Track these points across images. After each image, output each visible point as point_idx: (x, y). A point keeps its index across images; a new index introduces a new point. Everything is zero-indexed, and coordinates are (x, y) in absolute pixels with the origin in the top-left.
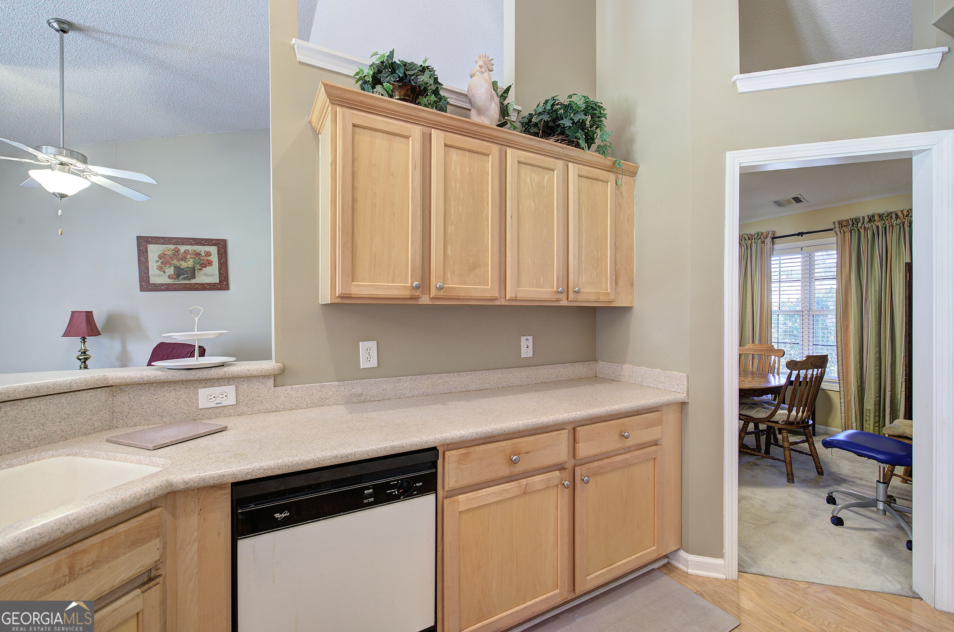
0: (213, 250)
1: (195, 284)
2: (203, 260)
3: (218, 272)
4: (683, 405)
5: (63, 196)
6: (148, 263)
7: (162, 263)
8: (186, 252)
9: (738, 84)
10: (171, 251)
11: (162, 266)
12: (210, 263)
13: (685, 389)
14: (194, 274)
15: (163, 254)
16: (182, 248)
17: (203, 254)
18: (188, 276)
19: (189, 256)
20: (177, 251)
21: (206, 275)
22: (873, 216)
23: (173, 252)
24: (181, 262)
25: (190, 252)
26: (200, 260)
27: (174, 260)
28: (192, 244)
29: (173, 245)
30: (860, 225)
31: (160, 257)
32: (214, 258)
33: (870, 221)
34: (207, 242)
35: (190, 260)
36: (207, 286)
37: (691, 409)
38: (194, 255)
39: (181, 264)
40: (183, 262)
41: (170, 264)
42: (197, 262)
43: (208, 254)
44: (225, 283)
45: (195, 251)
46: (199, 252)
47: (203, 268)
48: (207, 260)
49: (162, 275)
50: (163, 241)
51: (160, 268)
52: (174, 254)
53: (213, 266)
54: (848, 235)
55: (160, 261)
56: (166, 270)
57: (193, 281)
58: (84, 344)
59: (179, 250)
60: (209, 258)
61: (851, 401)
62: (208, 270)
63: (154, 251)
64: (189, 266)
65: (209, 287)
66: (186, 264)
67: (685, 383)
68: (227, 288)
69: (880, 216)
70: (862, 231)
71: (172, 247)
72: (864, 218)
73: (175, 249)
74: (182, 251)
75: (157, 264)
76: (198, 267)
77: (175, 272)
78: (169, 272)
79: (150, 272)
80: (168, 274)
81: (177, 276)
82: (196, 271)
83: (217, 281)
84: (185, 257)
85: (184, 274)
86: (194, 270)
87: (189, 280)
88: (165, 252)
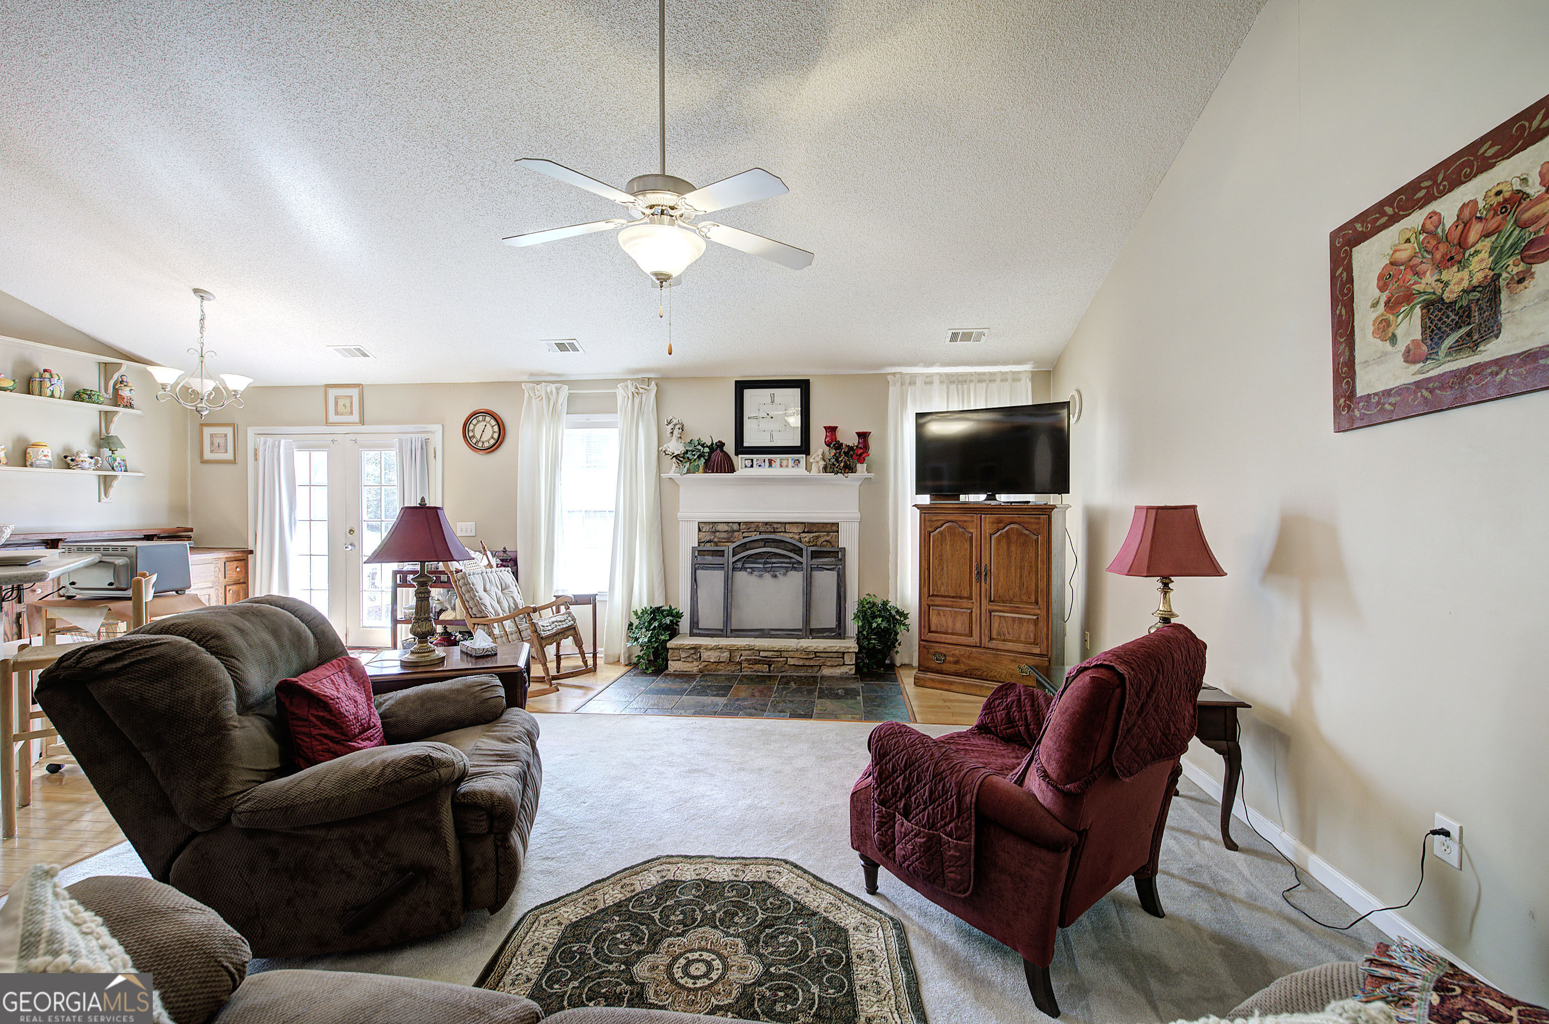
1: (1497, 363)
2: (1535, 219)
6: (1355, 321)
7: (1388, 303)
8: (1465, 218)
10: (1414, 238)
11: (1389, 316)
14: (1495, 313)
15: (1391, 264)
16: (1452, 205)
17: (1532, 190)
18: (1471, 332)
19: (1476, 232)
20: (1433, 230)
23: (1422, 237)
24: (1445, 276)
25: (1483, 204)
26: (1523, 227)
27: (1425, 273)
28: (1487, 166)
29: (1421, 208)
31: (1384, 281)
35: (1480, 246)
36: (1546, 361)
38: (1496, 214)
39: (1446, 284)
40: (1455, 268)
41: (1411, 297)
42: (1510, 243)
45: (1500, 193)
46: (1517, 187)
47: (1533, 267)
49: (1385, 354)
50: (1391, 211)
51: (1385, 330)
52: (1424, 247)
55: (1384, 299)
56: (1399, 332)
57: (1490, 351)
58: (1165, 598)
59: (1440, 222)
63: (1368, 267)
64: (1475, 281)
66: (1466, 273)
71: (1416, 219)
73: (1428, 224)
74: (1449, 220)
75: (1374, 316)
76: (1511, 269)
77: (1424, 328)
78: (1408, 333)
79: (1357, 354)
80: (1402, 346)
81: (1430, 342)
82: (1504, 293)
84: (1463, 242)
85: (1457, 326)
86: (1497, 292)
87: (1475, 347)
88: (1398, 256)
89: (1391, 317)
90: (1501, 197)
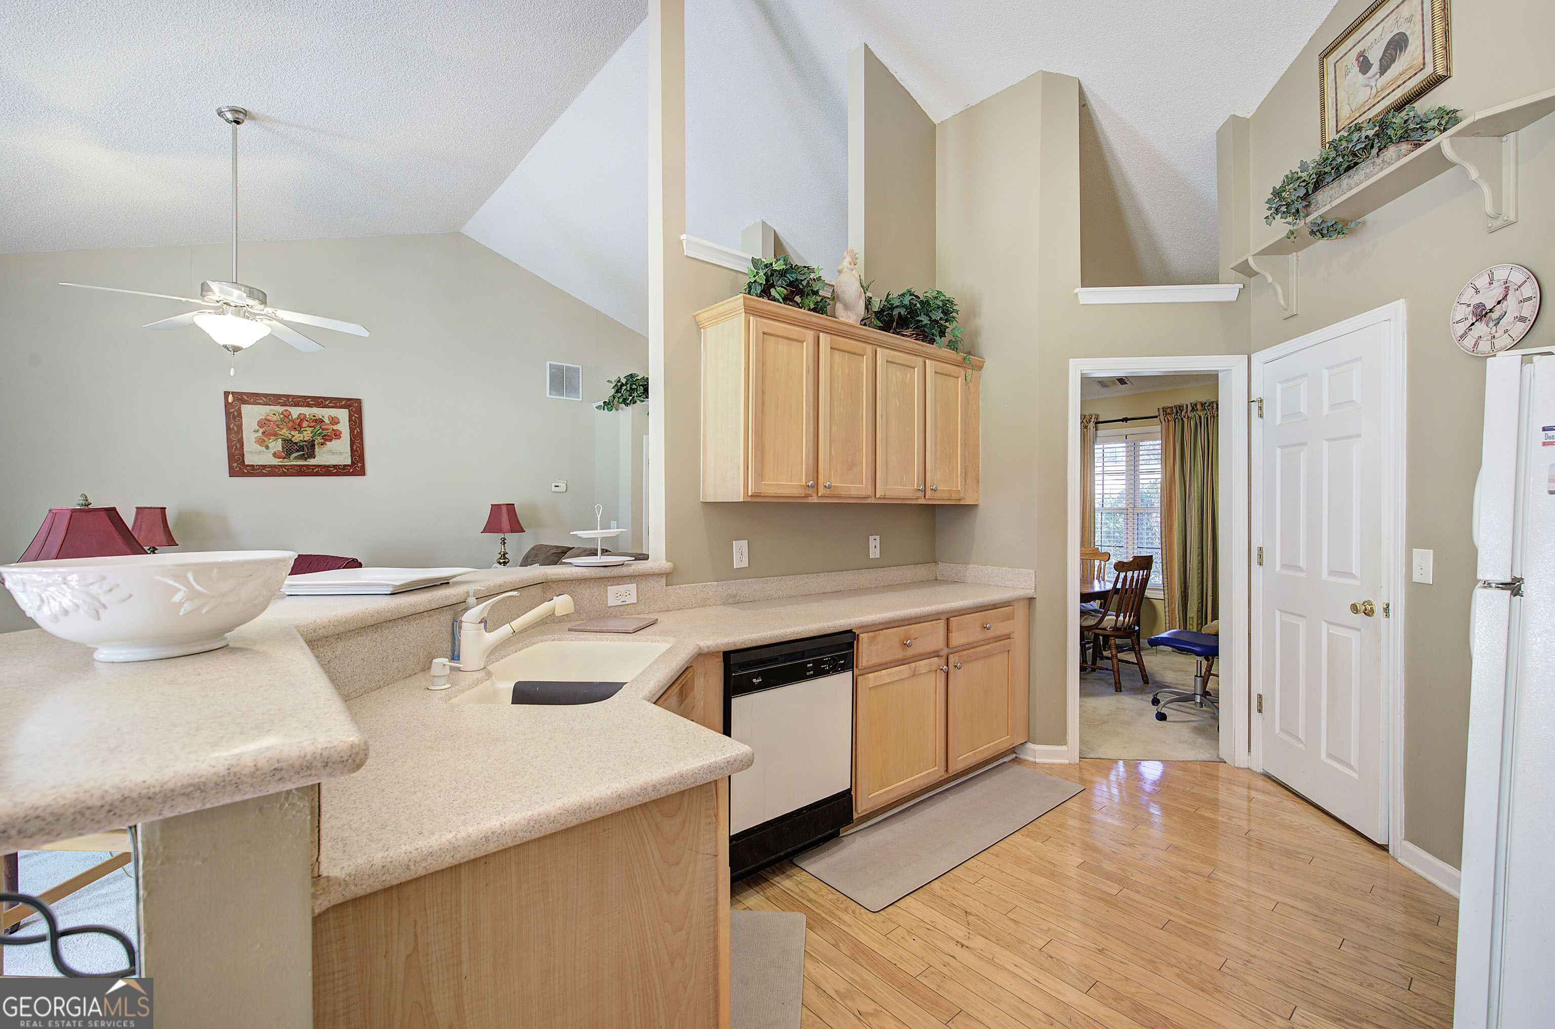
0: (343, 415)
1: (314, 465)
2: (328, 429)
3: (350, 448)
4: (1031, 600)
5: (236, 349)
6: (242, 434)
7: (263, 433)
8: (302, 418)
9: (1080, 297)
10: (277, 415)
11: (264, 438)
12: (337, 435)
13: (1034, 585)
14: (314, 451)
15: (265, 419)
16: (295, 412)
17: (327, 421)
18: (303, 454)
19: (305, 424)
20: (286, 416)
21: (332, 452)
22: (1196, 405)
23: (282, 416)
24: (292, 433)
25: (308, 417)
26: (323, 430)
27: (283, 429)
28: (309, 405)
29: (281, 406)
30: (1183, 413)
31: (261, 424)
32: (344, 427)
33: (1193, 410)
34: (333, 403)
35: (307, 429)
36: (332, 469)
37: (1039, 603)
38: (313, 422)
39: (293, 436)
40: (297, 432)
41: (276, 435)
42: (318, 432)
43: (334, 421)
44: (359, 464)
45: (314, 416)
46: (321, 417)
47: (327, 442)
48: (333, 430)
49: (263, 451)
50: (265, 400)
51: (261, 442)
52: (282, 420)
53: (342, 439)
54: (1172, 423)
55: (261, 430)
56: (269, 445)
57: (312, 462)
59: (290, 414)
60: (335, 427)
61: (1175, 608)
62: (333, 445)
63: (251, 415)
64: (305, 439)
65: (335, 471)
66: (301, 435)
67: (1034, 578)
68: (362, 472)
69: (1203, 405)
70: (1185, 420)
71: (280, 409)
72: (1187, 406)
73: (285, 413)
74: (295, 416)
75: (256, 436)
76: (319, 440)
77: (283, 448)
78: (275, 447)
79: (245, 447)
80: (273, 450)
81: (286, 453)
82: (316, 446)
83: (348, 462)
84: (300, 425)
85: (298, 451)
86: (314, 445)
87: (306, 459)
88: (269, 418)
89: (266, 439)
90: (315, 418)
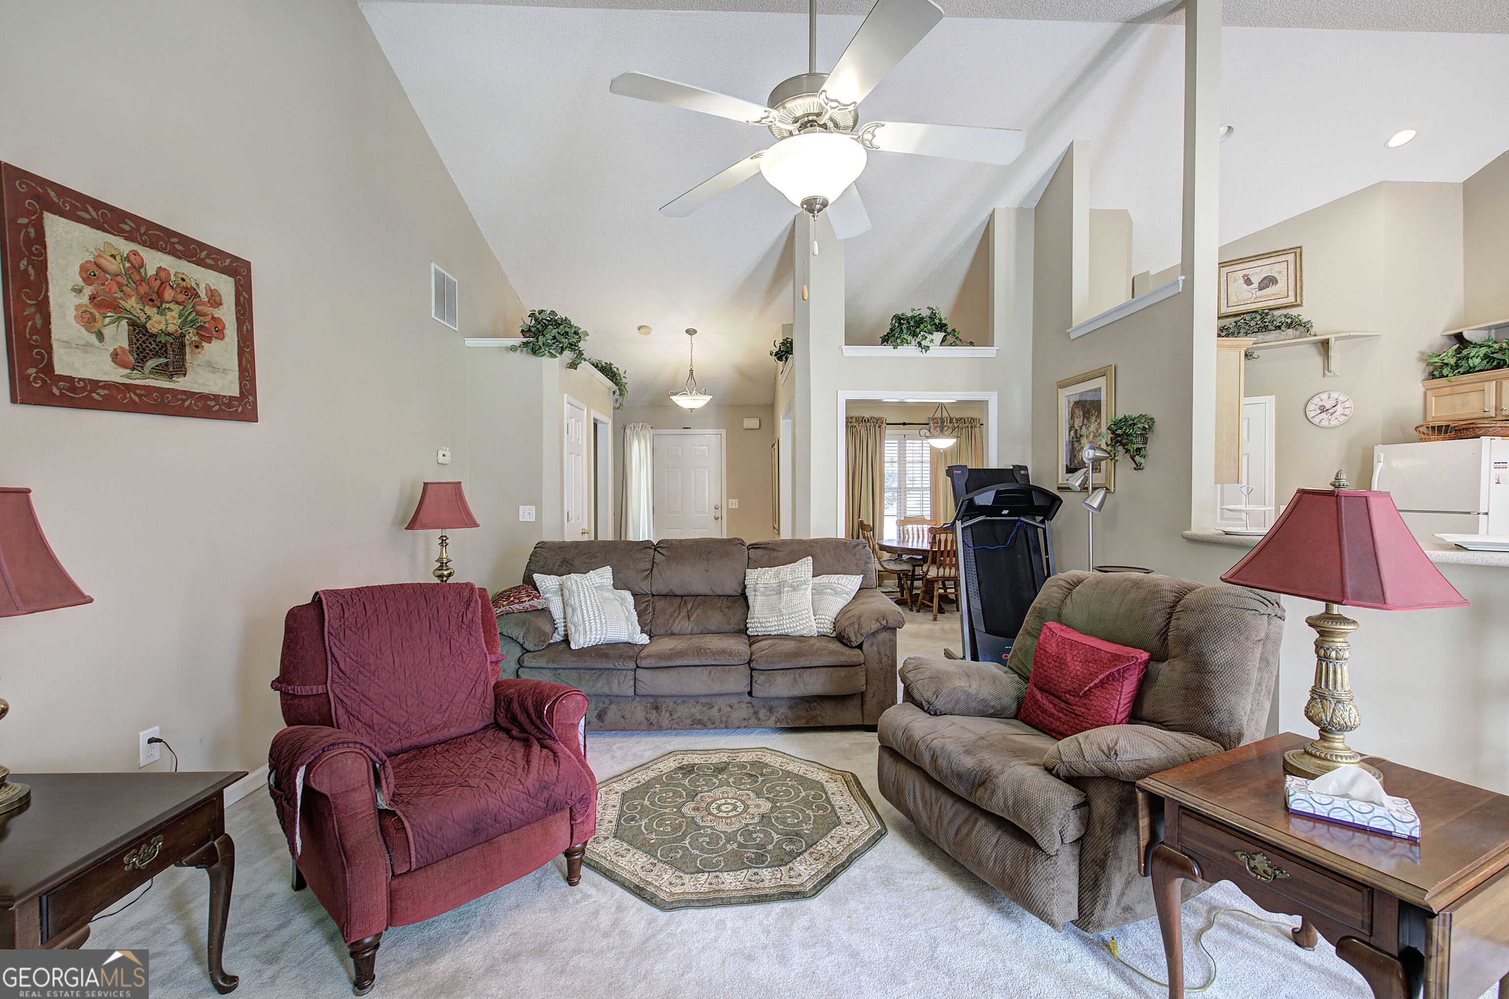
0: (227, 289)
1: (184, 392)
2: (205, 315)
3: (236, 362)
6: (47, 290)
7: (92, 298)
8: (163, 278)
10: (118, 258)
11: (93, 311)
12: (220, 331)
14: (184, 360)
15: (95, 263)
16: (152, 261)
17: (202, 295)
18: (167, 364)
19: (168, 294)
20: (135, 266)
21: (210, 366)
23: (127, 264)
24: (147, 310)
25: (173, 278)
26: (197, 314)
27: (130, 296)
28: (175, 254)
29: (126, 239)
31: (88, 275)
32: (227, 313)
34: (213, 259)
35: (171, 306)
36: (212, 403)
38: (181, 292)
39: (146, 318)
40: (154, 310)
41: (115, 307)
42: (190, 318)
43: (215, 300)
44: (251, 398)
45: (183, 280)
46: (194, 285)
47: (204, 344)
48: (213, 318)
49: (92, 345)
50: (94, 214)
51: (87, 320)
52: (128, 274)
53: (226, 339)
55: (88, 291)
56: (105, 331)
57: (181, 383)
59: (142, 265)
60: (216, 314)
62: (213, 350)
63: (66, 245)
64: (169, 329)
65: (217, 407)
66: (162, 318)
68: (255, 416)
71: (125, 247)
73: (132, 257)
74: (151, 271)
75: (79, 302)
76: (191, 336)
77: (131, 343)
78: (114, 338)
79: (52, 328)
80: (110, 346)
81: (136, 356)
82: (188, 349)
83: (237, 394)
84: (160, 294)
85: (157, 355)
86: (183, 346)
87: (171, 377)
88: (102, 262)
89: (97, 315)
90: (184, 284)
